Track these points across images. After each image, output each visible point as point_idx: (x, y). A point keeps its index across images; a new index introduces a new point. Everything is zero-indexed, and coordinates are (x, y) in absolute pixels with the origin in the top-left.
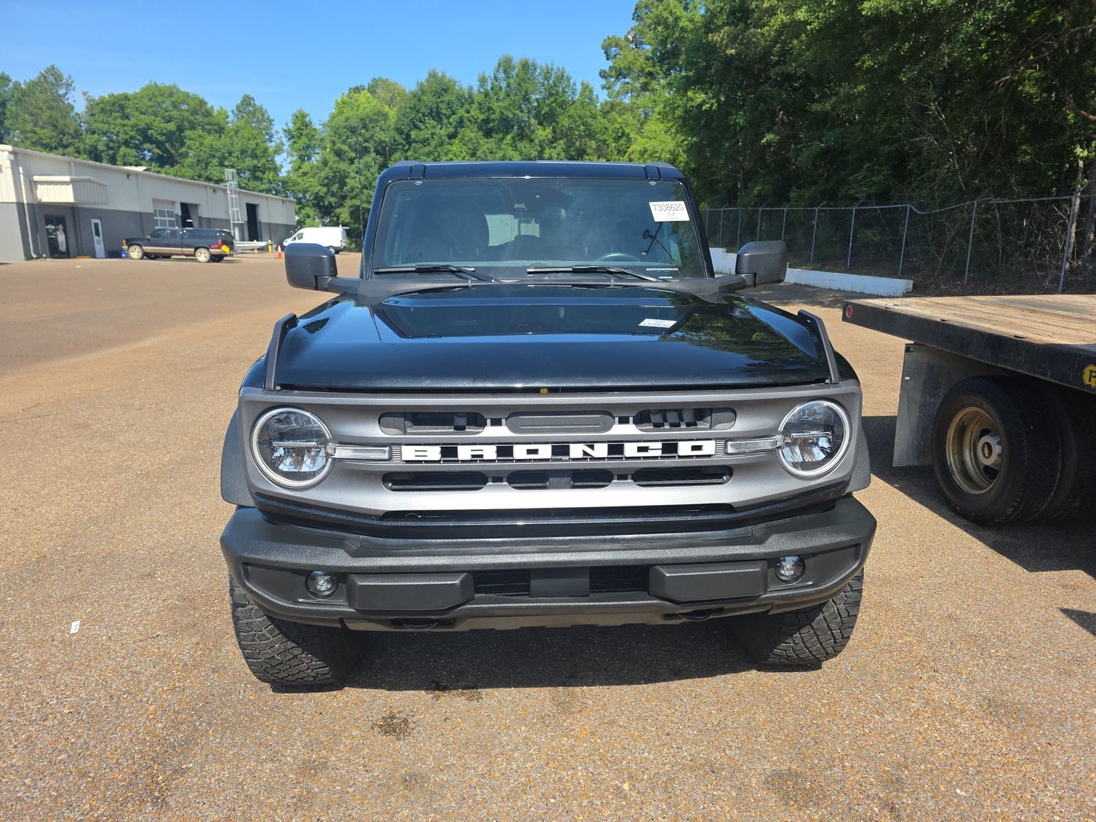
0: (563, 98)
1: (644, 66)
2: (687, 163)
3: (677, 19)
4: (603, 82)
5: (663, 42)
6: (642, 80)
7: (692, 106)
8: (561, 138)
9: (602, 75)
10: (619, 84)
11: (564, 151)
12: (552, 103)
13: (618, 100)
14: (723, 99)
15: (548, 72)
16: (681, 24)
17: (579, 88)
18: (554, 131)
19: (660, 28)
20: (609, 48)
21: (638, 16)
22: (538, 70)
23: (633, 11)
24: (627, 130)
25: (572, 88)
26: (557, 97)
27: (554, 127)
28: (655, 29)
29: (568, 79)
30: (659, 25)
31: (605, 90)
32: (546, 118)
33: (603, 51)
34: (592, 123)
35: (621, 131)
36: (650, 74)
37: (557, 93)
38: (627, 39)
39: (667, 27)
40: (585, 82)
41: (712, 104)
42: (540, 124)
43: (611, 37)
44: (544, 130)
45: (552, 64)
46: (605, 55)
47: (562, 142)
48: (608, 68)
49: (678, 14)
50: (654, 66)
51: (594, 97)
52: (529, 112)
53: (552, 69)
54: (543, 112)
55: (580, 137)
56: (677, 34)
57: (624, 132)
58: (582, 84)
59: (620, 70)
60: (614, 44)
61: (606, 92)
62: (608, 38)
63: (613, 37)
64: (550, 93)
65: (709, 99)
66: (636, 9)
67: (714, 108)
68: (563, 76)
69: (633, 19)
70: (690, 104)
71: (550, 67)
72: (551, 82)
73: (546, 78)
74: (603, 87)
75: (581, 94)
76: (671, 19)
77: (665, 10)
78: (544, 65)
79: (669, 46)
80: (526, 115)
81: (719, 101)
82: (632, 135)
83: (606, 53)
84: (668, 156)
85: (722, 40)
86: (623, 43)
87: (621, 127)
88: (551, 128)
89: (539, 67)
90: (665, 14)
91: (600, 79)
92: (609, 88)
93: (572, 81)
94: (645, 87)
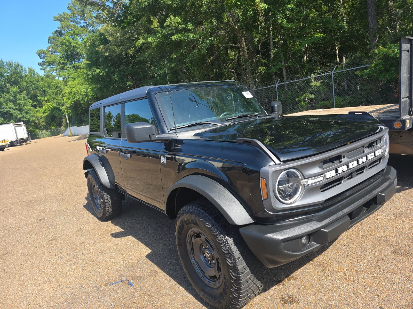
0: (21, 74)
1: (60, 60)
2: (93, 95)
3: (70, 43)
4: (41, 67)
5: (66, 51)
6: (61, 66)
7: (95, 74)
8: (24, 90)
9: (39, 64)
10: (48, 68)
11: (26, 96)
12: (16, 76)
13: (50, 74)
14: (107, 71)
15: (10, 64)
16: (73, 45)
17: (27, 70)
18: (19, 88)
19: (64, 46)
20: (40, 54)
21: (51, 42)
22: (5, 64)
23: (48, 40)
24: (59, 85)
25: (24, 70)
26: (17, 74)
27: (19, 86)
28: (62, 47)
29: (22, 67)
30: (63, 45)
31: (42, 70)
32: (15, 83)
33: (38, 55)
34: (38, 84)
35: (56, 85)
36: (63, 63)
37: (17, 73)
38: (48, 50)
39: (67, 46)
40: (30, 67)
41: (103, 73)
42: (11, 85)
43: (40, 49)
44: (14, 88)
45: (12, 61)
46: (39, 57)
47: (24, 92)
48: (42, 62)
49: (70, 41)
50: (65, 61)
51: (36, 73)
52: (5, 81)
53: (12, 63)
54: (12, 80)
55: (33, 89)
56: (72, 48)
57: (57, 86)
58: (29, 68)
59: (49, 62)
60: (42, 52)
61: (43, 71)
62: (39, 50)
63: (41, 50)
64: (13, 73)
65: (102, 71)
66: (49, 39)
67: (104, 74)
68: (19, 66)
69: (48, 43)
70: (94, 73)
71: (11, 62)
72: (13, 68)
73: (10, 67)
74: (41, 69)
75: (29, 72)
76: (68, 43)
77: (64, 40)
78: (8, 61)
79: (69, 53)
80: (3, 82)
81: (106, 72)
82: (62, 87)
83: (39, 56)
84: (84, 93)
85: (102, 50)
86: (47, 52)
87: (56, 84)
88: (17, 87)
89: (5, 62)
90: (65, 41)
91: (39, 66)
92: (44, 69)
93: (23, 67)
94: (62, 69)
